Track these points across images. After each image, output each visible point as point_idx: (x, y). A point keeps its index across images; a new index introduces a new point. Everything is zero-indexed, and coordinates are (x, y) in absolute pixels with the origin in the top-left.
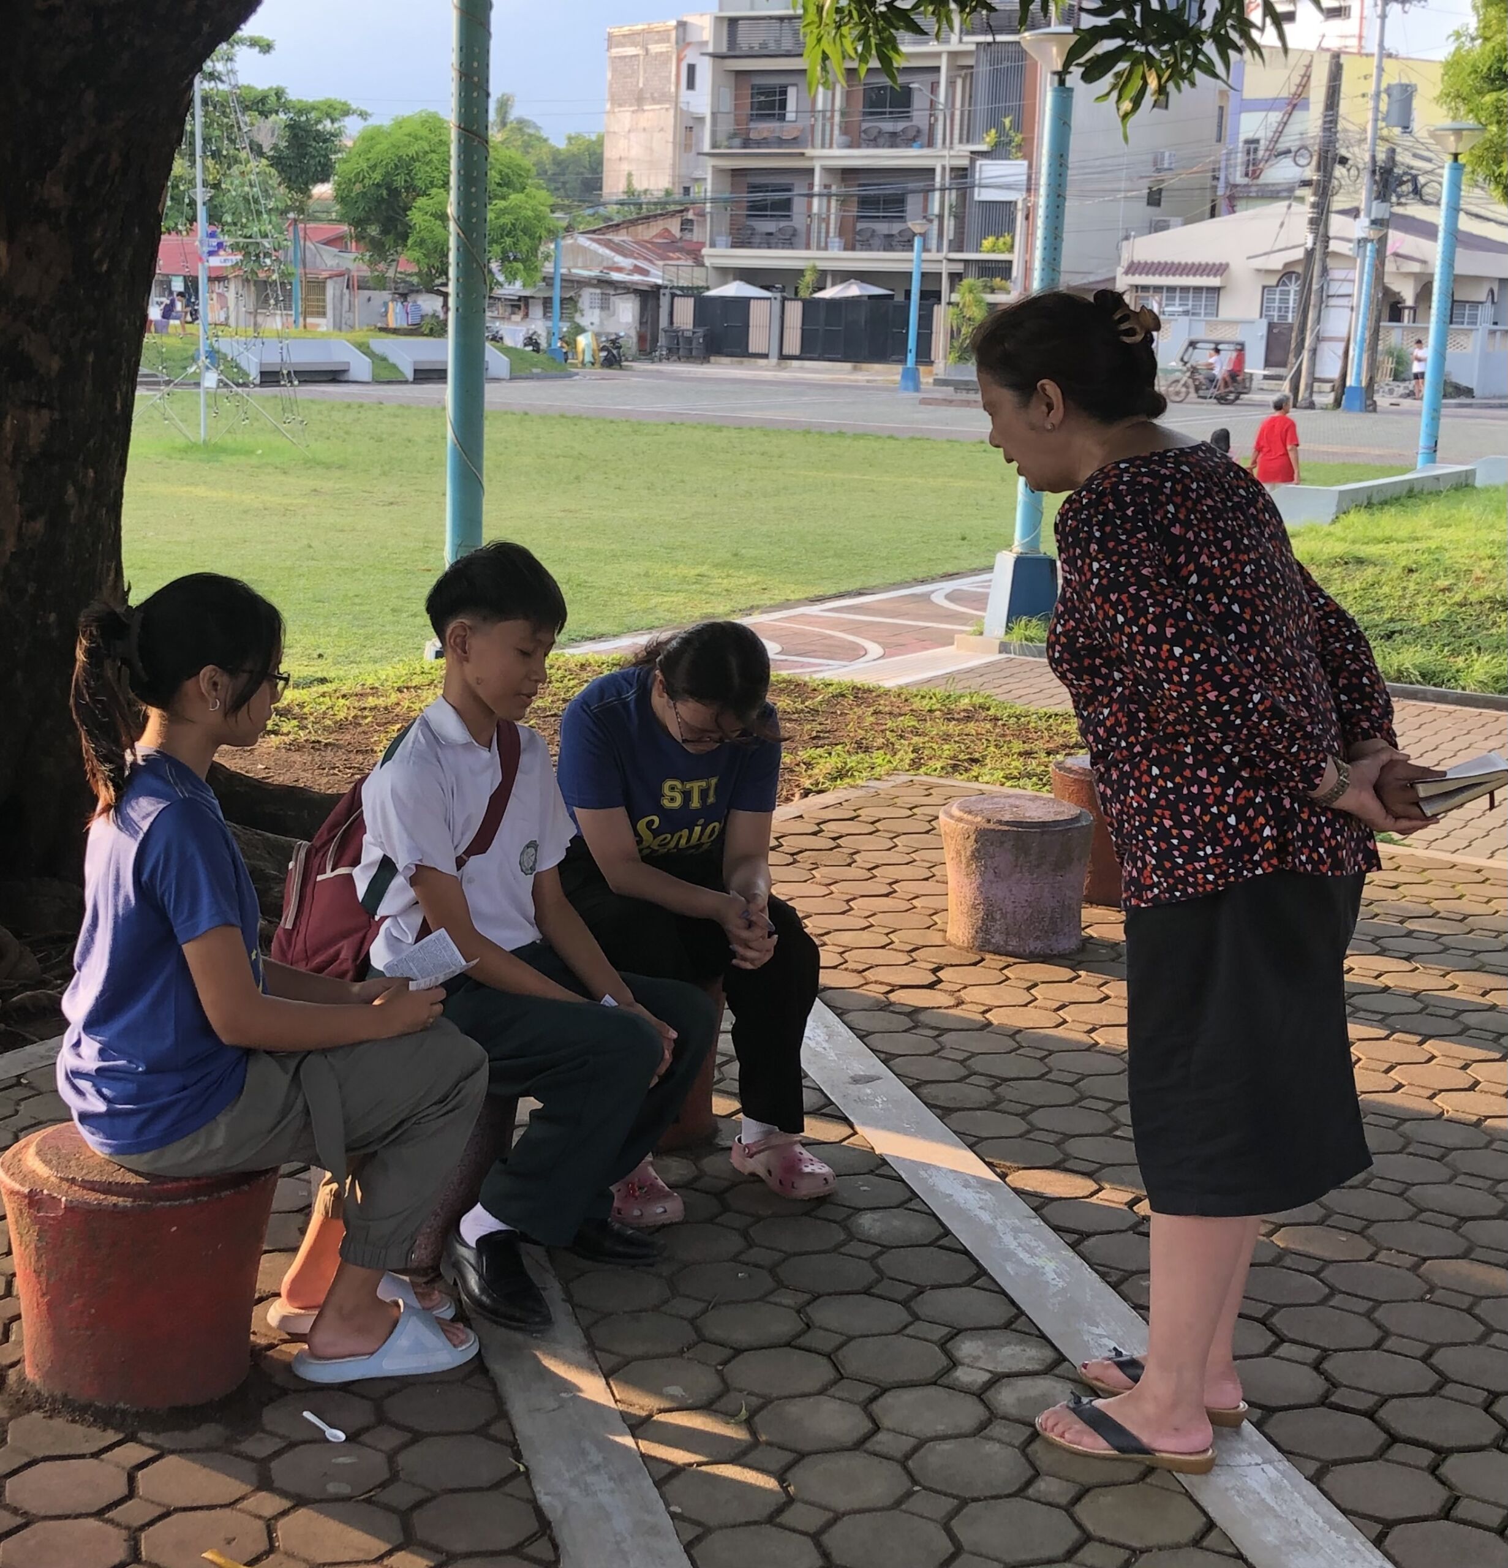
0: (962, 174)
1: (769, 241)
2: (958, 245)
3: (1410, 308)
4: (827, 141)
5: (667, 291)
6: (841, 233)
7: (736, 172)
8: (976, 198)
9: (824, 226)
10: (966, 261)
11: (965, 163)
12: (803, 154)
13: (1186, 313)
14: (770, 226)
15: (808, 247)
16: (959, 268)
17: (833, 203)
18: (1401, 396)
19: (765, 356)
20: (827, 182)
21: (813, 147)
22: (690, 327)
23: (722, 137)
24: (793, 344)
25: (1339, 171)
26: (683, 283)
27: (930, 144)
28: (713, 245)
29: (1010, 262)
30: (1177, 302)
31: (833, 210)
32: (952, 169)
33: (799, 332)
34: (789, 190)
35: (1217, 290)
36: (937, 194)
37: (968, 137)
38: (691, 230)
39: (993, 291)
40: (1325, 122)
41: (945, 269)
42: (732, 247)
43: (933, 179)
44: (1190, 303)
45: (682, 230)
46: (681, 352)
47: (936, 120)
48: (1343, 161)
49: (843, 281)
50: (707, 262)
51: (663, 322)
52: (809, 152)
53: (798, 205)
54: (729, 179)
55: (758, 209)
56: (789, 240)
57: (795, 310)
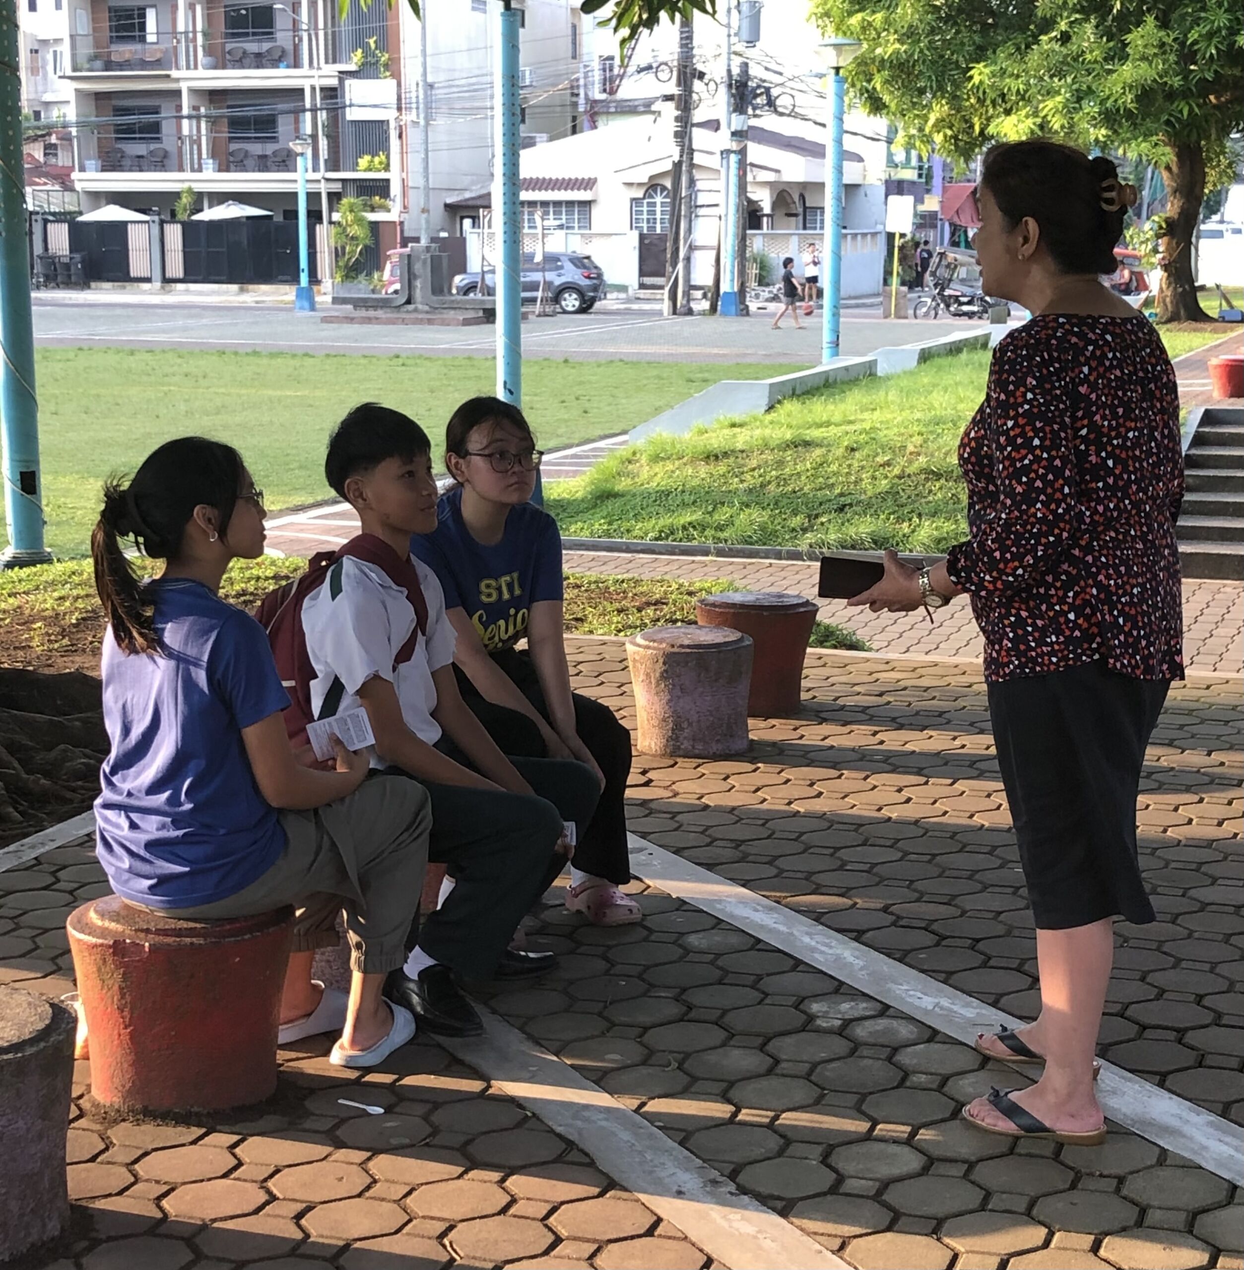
0: (331, 94)
1: (140, 164)
2: (334, 164)
3: (768, 215)
4: (192, 63)
5: (39, 217)
6: (213, 155)
7: (99, 96)
8: (349, 117)
9: (195, 147)
10: (344, 181)
11: (334, 82)
12: (168, 76)
13: (561, 227)
14: (141, 149)
15: (181, 169)
16: (337, 187)
17: (203, 125)
18: (767, 300)
19: (148, 280)
20: (196, 104)
21: (178, 68)
22: (67, 252)
23: (82, 61)
24: (176, 267)
25: (697, 85)
26: (53, 209)
27: (297, 64)
28: (82, 169)
29: (387, 181)
30: (551, 216)
31: (203, 131)
32: (322, 89)
33: (181, 255)
34: (157, 113)
35: (587, 205)
36: (308, 115)
37: (334, 57)
38: (56, 155)
39: (373, 209)
40: (681, 39)
41: (323, 189)
42: (103, 170)
43: (303, 100)
44: (564, 217)
45: (45, 155)
46: (59, 279)
47: (301, 40)
48: (701, 76)
49: (221, 203)
50: (78, 186)
51: (38, 249)
52: (174, 73)
53: (167, 128)
54: (93, 103)
55: (126, 132)
56: (161, 162)
57: (174, 234)
